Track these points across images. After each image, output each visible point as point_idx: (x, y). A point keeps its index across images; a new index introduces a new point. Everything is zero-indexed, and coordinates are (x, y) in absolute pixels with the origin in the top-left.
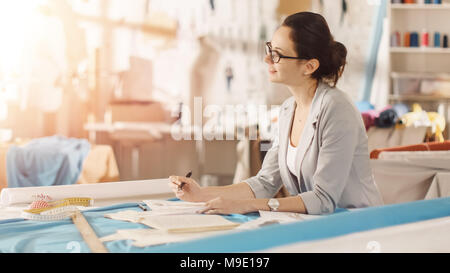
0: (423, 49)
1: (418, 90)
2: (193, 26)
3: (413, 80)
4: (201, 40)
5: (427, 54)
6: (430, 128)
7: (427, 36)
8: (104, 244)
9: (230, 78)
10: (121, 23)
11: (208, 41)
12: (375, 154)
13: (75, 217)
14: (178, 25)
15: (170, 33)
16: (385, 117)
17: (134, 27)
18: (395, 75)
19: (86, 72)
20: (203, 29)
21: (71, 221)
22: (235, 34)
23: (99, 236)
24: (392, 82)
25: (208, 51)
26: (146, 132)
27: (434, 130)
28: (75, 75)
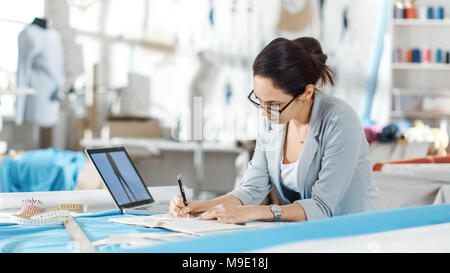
0: (425, 65)
1: (419, 107)
2: (192, 42)
3: (415, 97)
4: (201, 55)
5: (429, 71)
6: (433, 144)
7: (429, 52)
8: (97, 247)
9: (229, 94)
10: (120, 39)
11: (207, 56)
12: (377, 167)
13: (67, 222)
14: (177, 41)
15: (168, 49)
16: (388, 132)
17: (133, 43)
18: (397, 92)
19: (84, 88)
20: (202, 44)
21: (63, 226)
22: (235, 50)
23: (91, 240)
24: (393, 99)
25: (207, 66)
26: (144, 148)
27: (437, 146)
28: (72, 90)
